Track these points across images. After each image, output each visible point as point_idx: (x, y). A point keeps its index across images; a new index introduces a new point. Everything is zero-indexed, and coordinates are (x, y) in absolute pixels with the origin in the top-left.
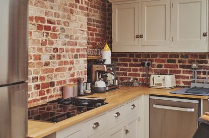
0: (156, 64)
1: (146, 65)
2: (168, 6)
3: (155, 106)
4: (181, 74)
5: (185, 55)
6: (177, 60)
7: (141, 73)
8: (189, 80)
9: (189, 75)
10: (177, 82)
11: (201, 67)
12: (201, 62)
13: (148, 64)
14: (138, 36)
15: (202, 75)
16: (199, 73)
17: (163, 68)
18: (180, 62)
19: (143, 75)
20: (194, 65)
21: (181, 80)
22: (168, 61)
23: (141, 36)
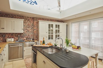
0: (7, 36)
1: (4, 36)
2: (13, 22)
3: (11, 46)
4: (15, 38)
5: (16, 34)
6: (14, 35)
7: (2, 38)
8: (17, 39)
9: (17, 38)
10: (14, 40)
11: (20, 36)
12: (20, 35)
13: (5, 36)
14: (2, 28)
15: (21, 38)
16: (20, 37)
17: (10, 37)
18: (15, 35)
19: (2, 39)
20: (19, 36)
21: (15, 39)
22: (11, 35)
23: (4, 28)
